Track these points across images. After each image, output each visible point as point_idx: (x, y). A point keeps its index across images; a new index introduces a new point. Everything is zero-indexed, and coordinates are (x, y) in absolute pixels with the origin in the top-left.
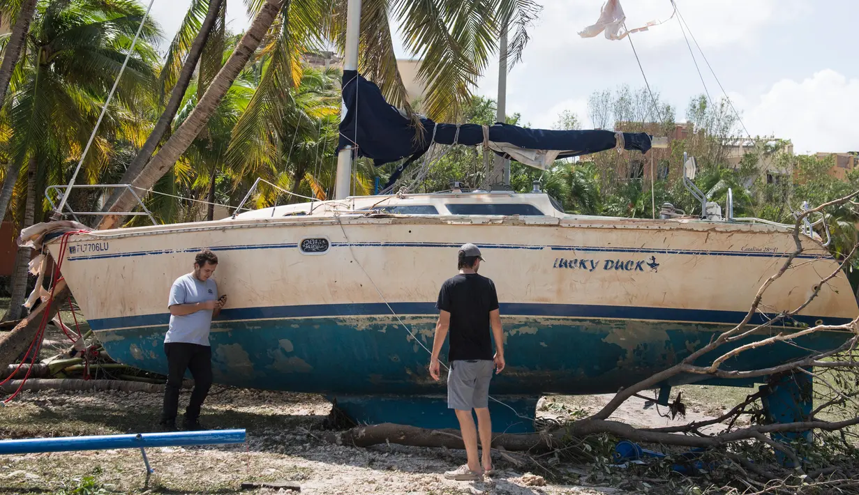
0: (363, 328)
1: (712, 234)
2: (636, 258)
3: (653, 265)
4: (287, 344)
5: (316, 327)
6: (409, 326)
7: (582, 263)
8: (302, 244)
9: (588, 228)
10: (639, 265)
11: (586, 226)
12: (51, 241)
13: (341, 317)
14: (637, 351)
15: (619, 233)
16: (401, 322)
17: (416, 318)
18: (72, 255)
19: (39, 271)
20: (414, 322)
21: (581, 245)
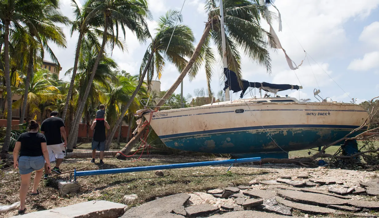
0: (254, 133)
1: (341, 106)
2: (325, 112)
3: (329, 114)
4: (229, 139)
5: (240, 134)
6: (268, 132)
7: (313, 114)
8: (236, 111)
9: (313, 105)
10: (326, 114)
11: (313, 104)
12: (146, 114)
13: (248, 130)
14: (323, 137)
15: (321, 106)
16: (266, 131)
17: (270, 130)
18: (153, 118)
19: (139, 123)
20: (269, 131)
21: (312, 109)
